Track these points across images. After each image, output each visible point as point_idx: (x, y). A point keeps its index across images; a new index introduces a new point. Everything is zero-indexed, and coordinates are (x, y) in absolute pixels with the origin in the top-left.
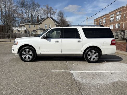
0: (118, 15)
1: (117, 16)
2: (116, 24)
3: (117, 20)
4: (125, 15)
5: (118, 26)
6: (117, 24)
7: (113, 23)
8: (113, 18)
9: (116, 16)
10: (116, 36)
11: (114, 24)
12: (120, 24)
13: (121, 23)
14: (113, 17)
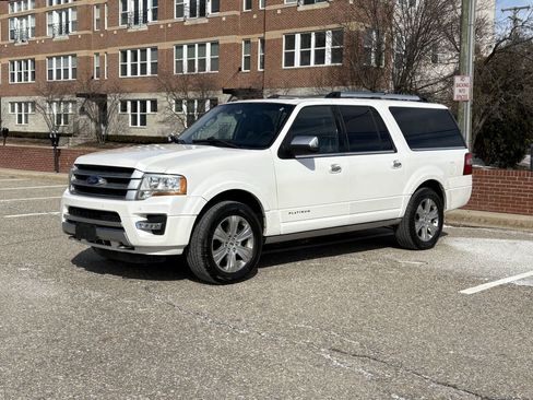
0: (60, 11)
1: (56, 15)
2: (50, 58)
3: (58, 37)
4: (102, 14)
5: (66, 70)
6: (58, 58)
7: (33, 48)
8: (31, 22)
9: (50, 13)
10: (59, 122)
11: (39, 58)
12: (74, 56)
13: (81, 53)
14: (26, 17)
